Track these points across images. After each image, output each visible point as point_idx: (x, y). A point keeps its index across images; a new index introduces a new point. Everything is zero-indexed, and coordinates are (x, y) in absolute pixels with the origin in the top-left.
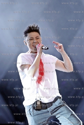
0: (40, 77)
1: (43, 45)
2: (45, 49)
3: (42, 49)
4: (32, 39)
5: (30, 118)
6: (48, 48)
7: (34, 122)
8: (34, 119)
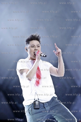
0: (38, 80)
1: (42, 52)
2: (43, 56)
3: (41, 56)
4: (34, 47)
5: (29, 116)
6: (46, 56)
7: (32, 120)
8: (32, 118)
